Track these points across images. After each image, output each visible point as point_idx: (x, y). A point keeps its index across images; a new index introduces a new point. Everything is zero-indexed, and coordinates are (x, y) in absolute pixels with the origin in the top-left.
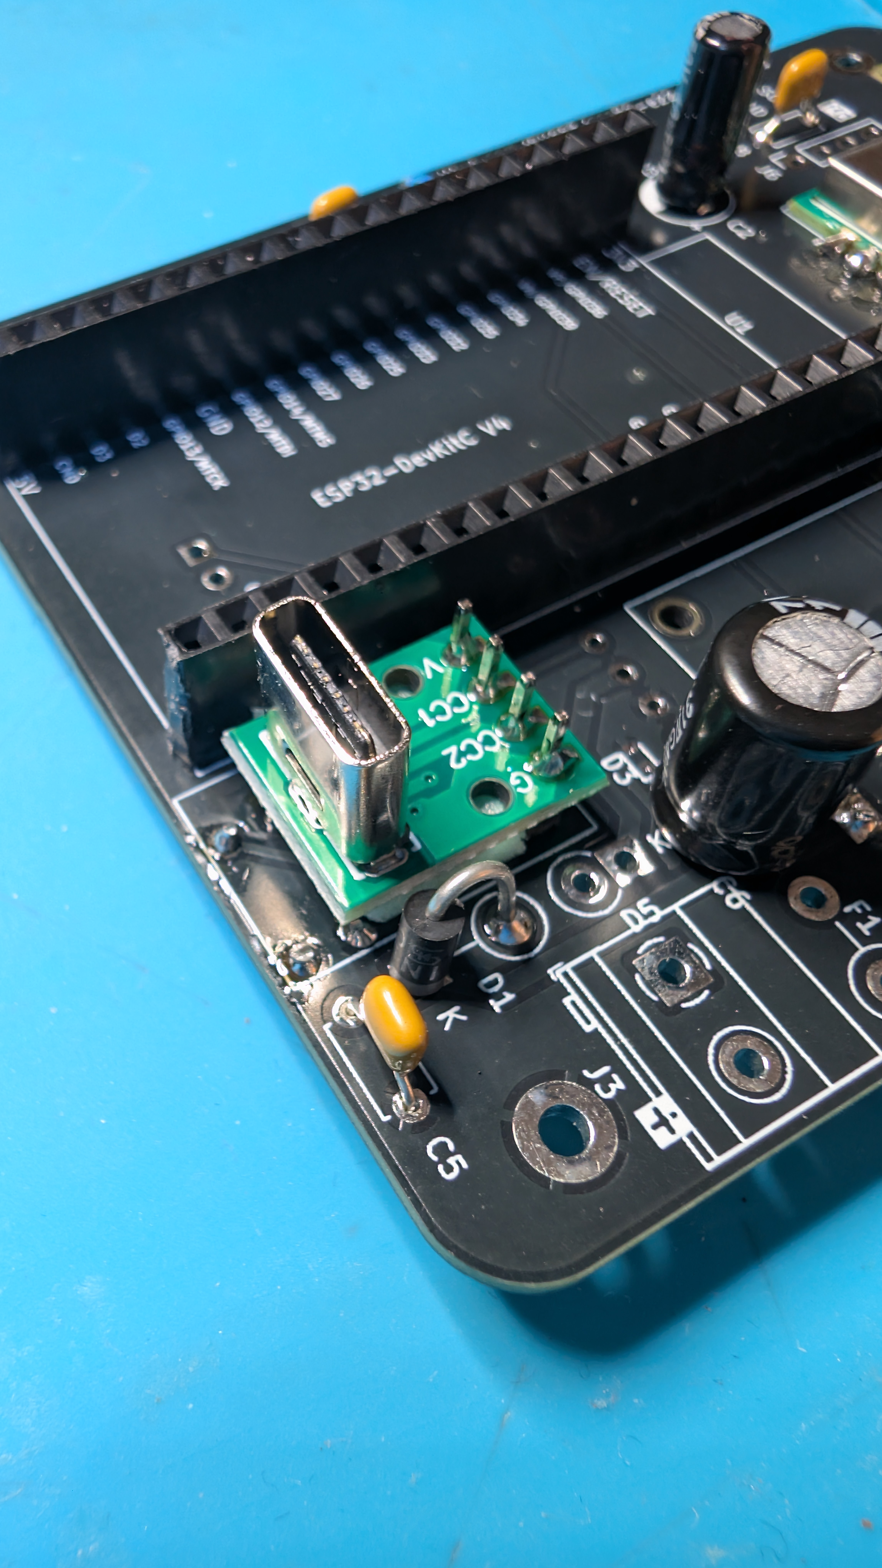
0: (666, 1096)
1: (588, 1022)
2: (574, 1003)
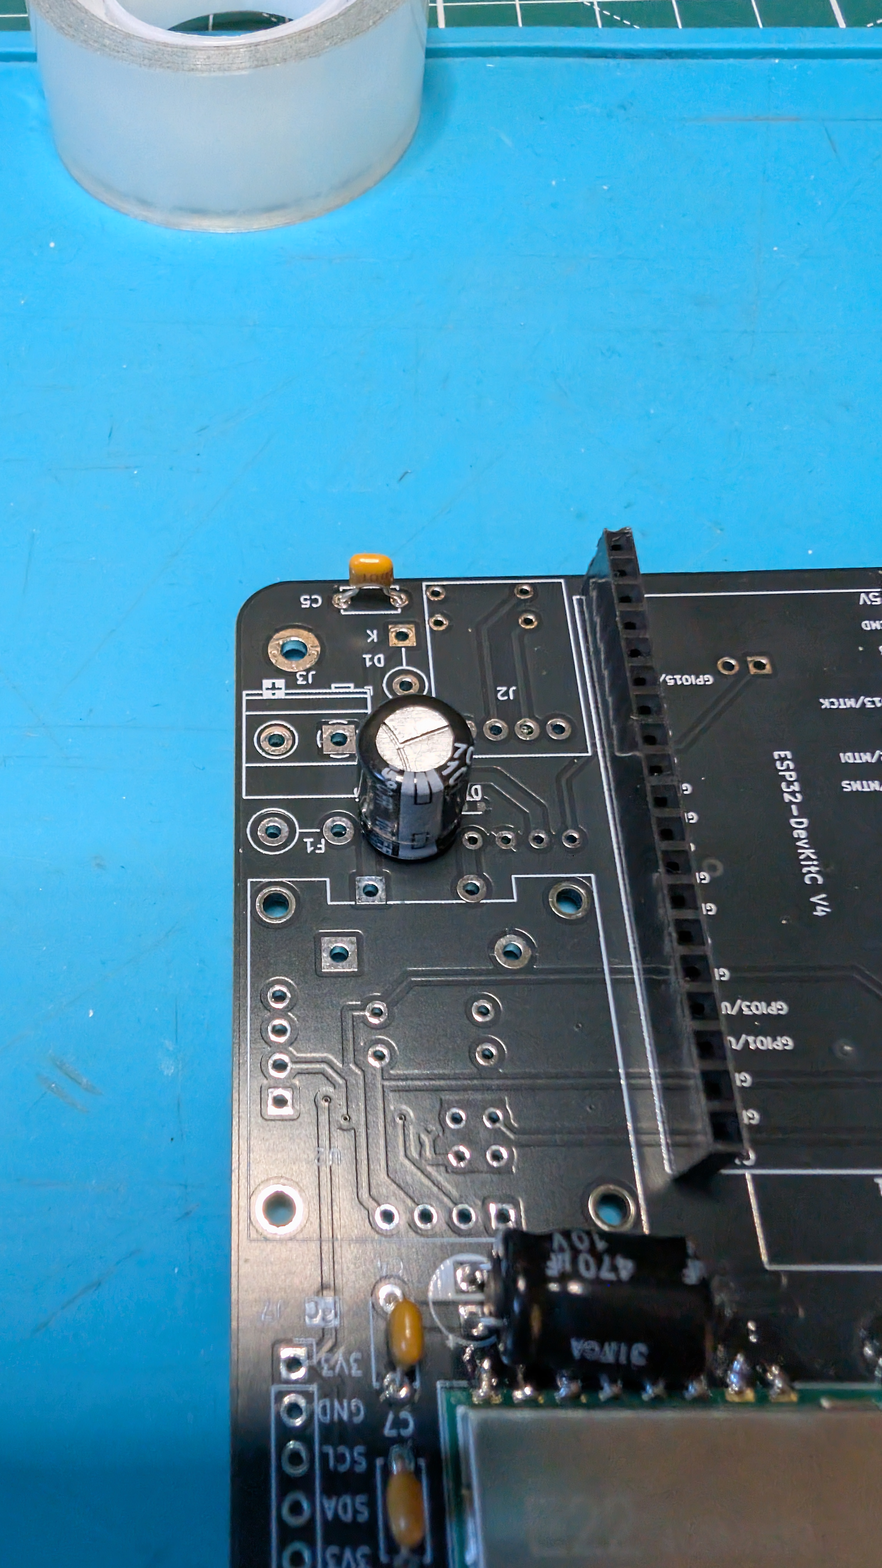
0: (283, 697)
1: (336, 688)
2: (349, 687)
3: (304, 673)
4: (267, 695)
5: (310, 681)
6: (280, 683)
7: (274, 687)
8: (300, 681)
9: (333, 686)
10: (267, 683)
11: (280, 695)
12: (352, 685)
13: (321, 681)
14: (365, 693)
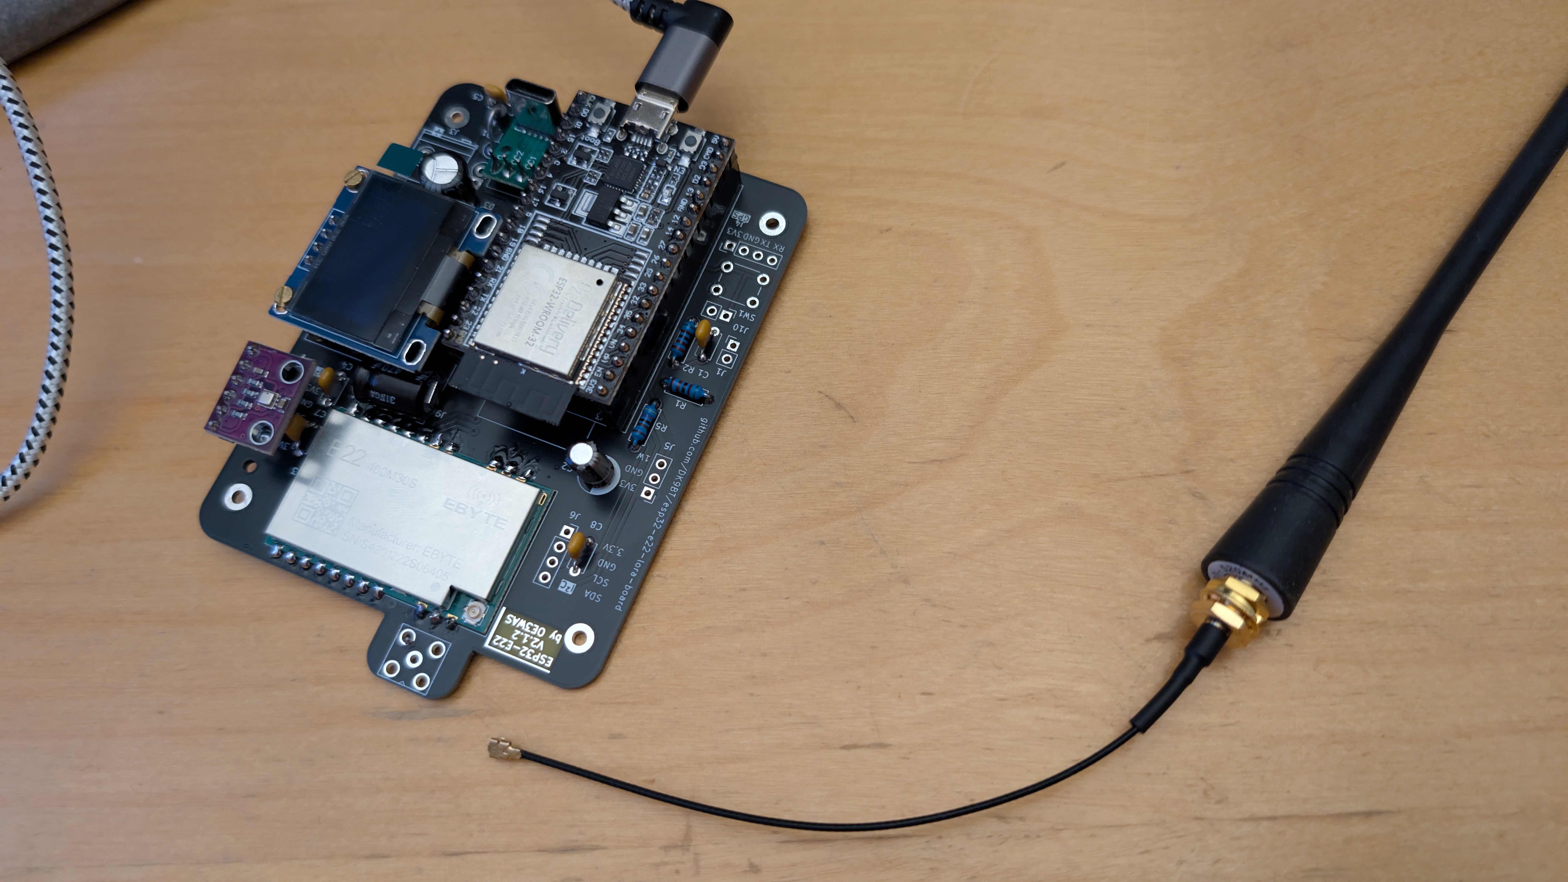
3: (455, 130)
4: (433, 134)
5: (455, 134)
6: (442, 130)
7: (438, 132)
8: (451, 133)
9: (463, 140)
10: (437, 128)
11: (439, 136)
12: (471, 142)
13: (458, 136)
14: (474, 148)
